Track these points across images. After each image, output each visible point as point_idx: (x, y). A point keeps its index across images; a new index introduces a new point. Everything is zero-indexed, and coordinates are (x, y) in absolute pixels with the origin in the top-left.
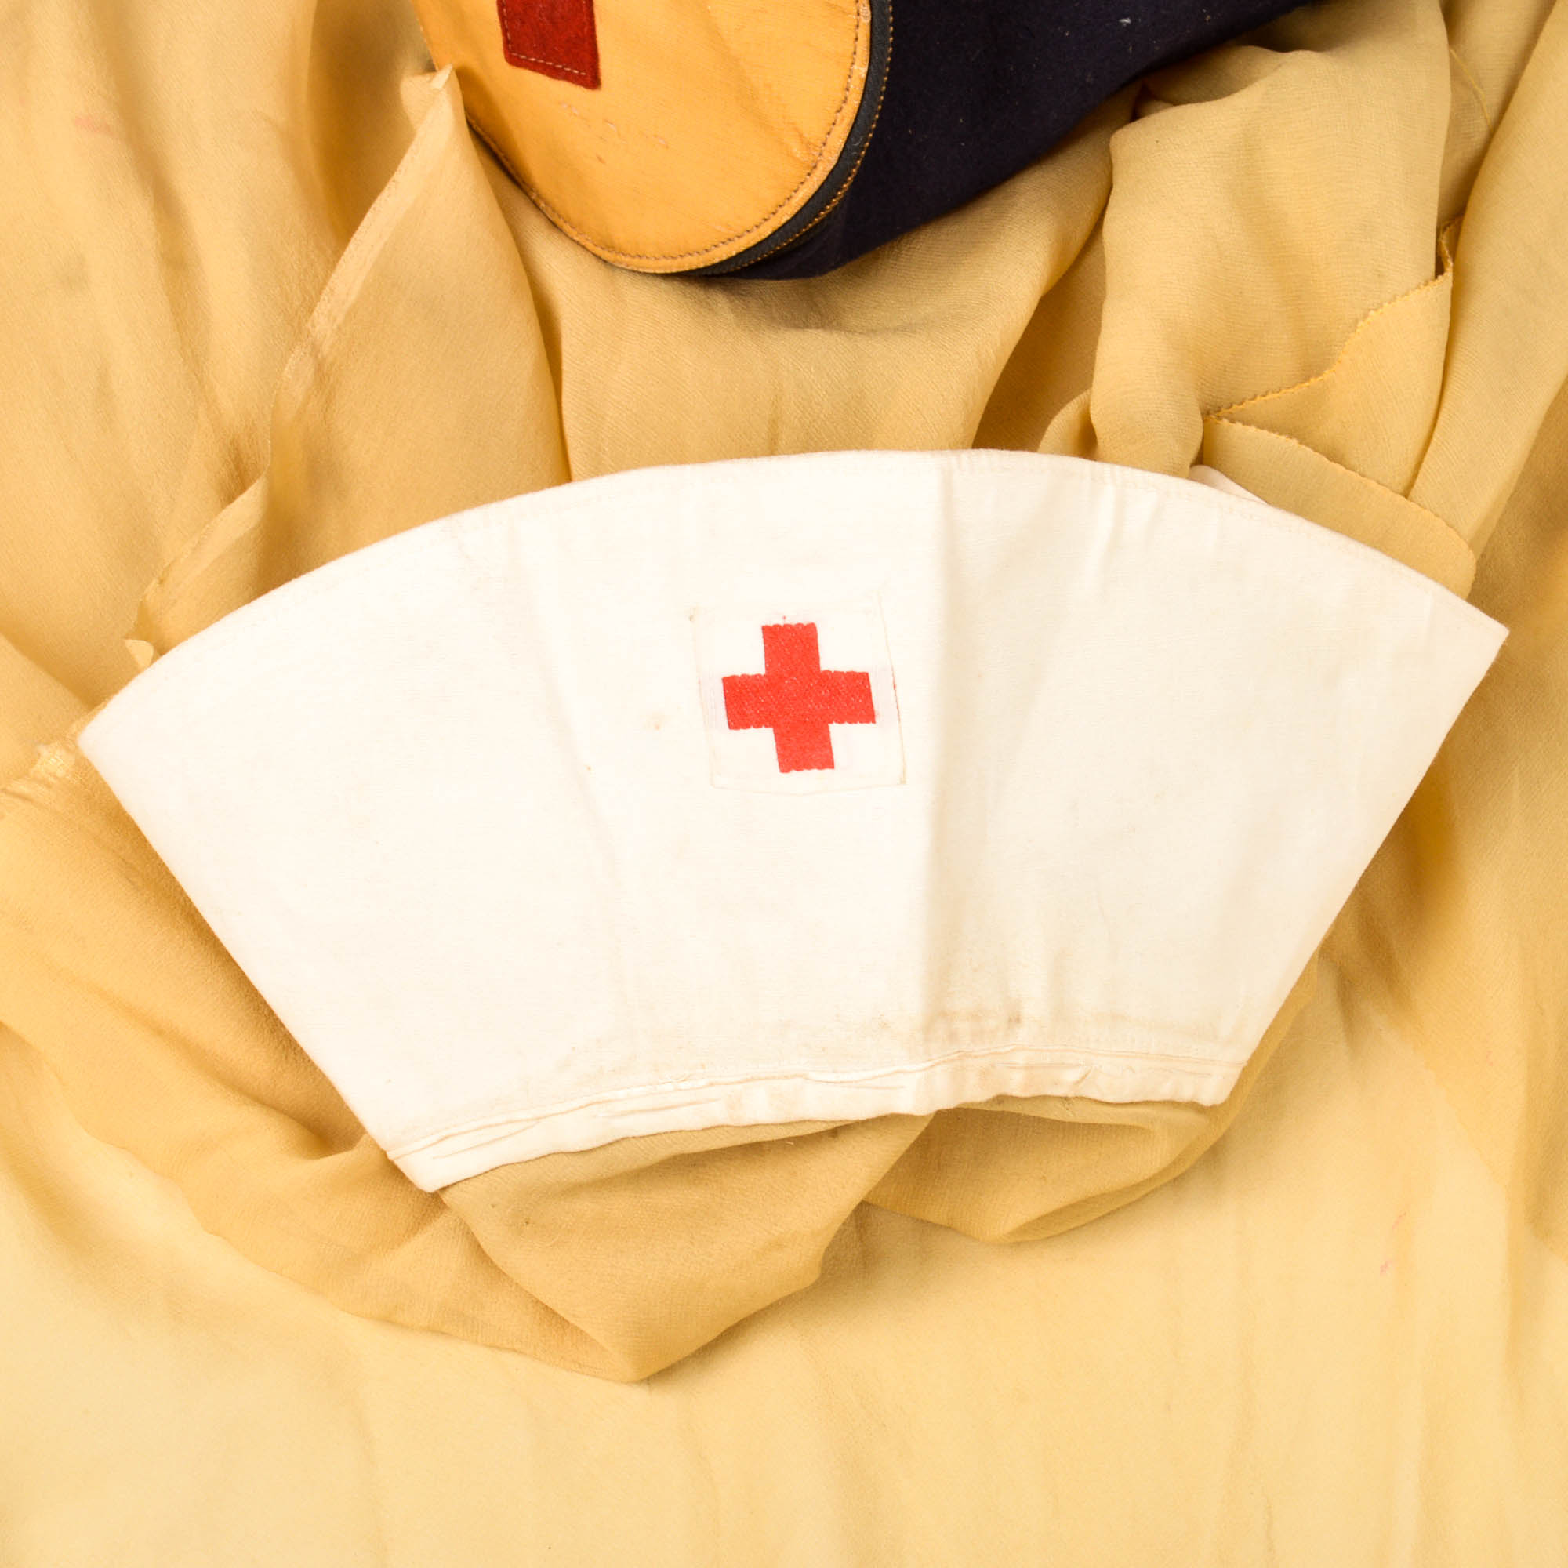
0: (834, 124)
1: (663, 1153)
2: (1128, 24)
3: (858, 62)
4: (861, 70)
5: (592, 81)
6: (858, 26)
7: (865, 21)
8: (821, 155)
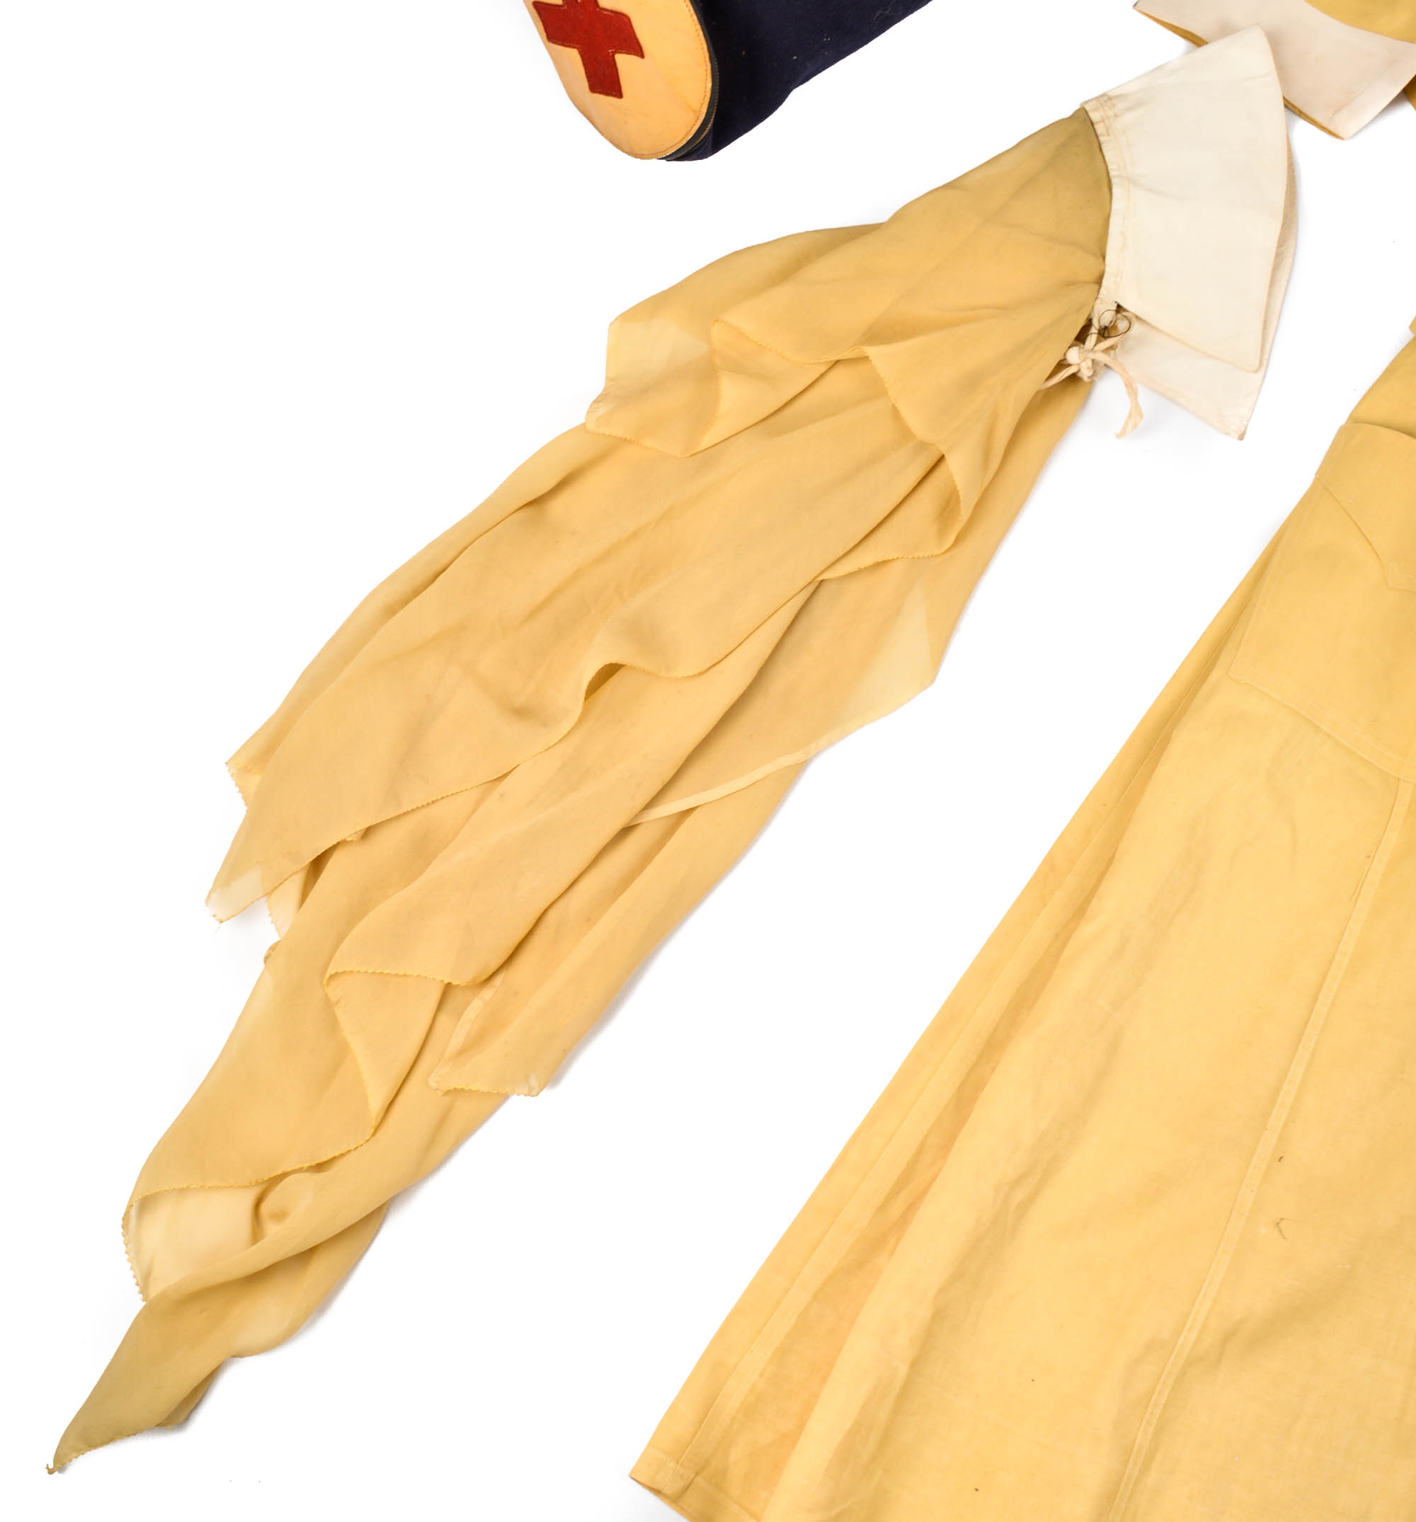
5: (620, 96)
8: (699, 114)
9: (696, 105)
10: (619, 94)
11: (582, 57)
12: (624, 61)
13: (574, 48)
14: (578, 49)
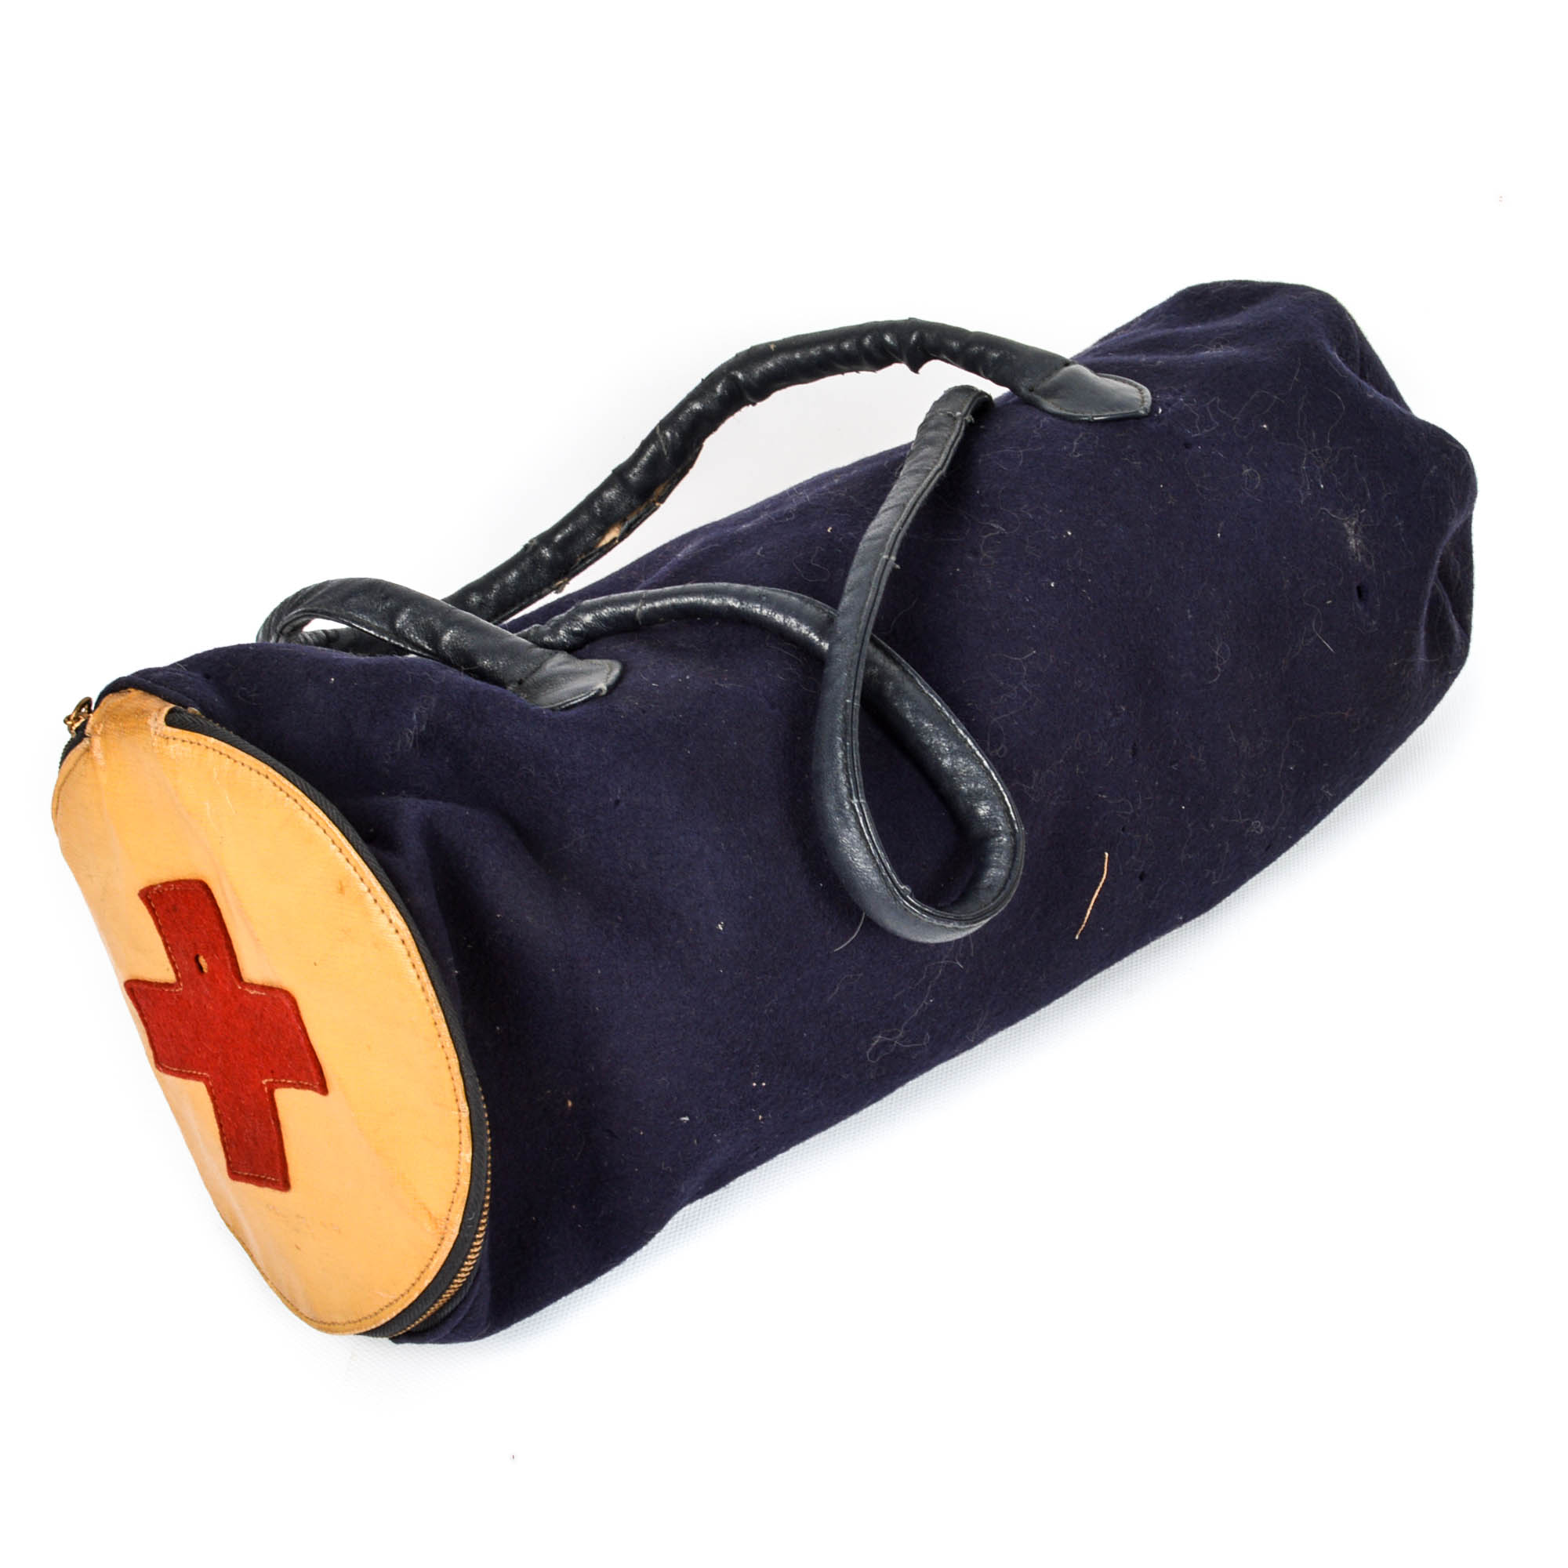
0: (453, 1202)
2: (688, 1122)
3: (464, 1150)
5: (285, 1185)
6: (460, 1121)
7: (466, 1115)
8: (446, 1228)
9: (439, 1207)
10: (283, 1182)
11: (213, 1099)
12: (291, 1102)
13: (197, 1078)
14: (206, 1081)
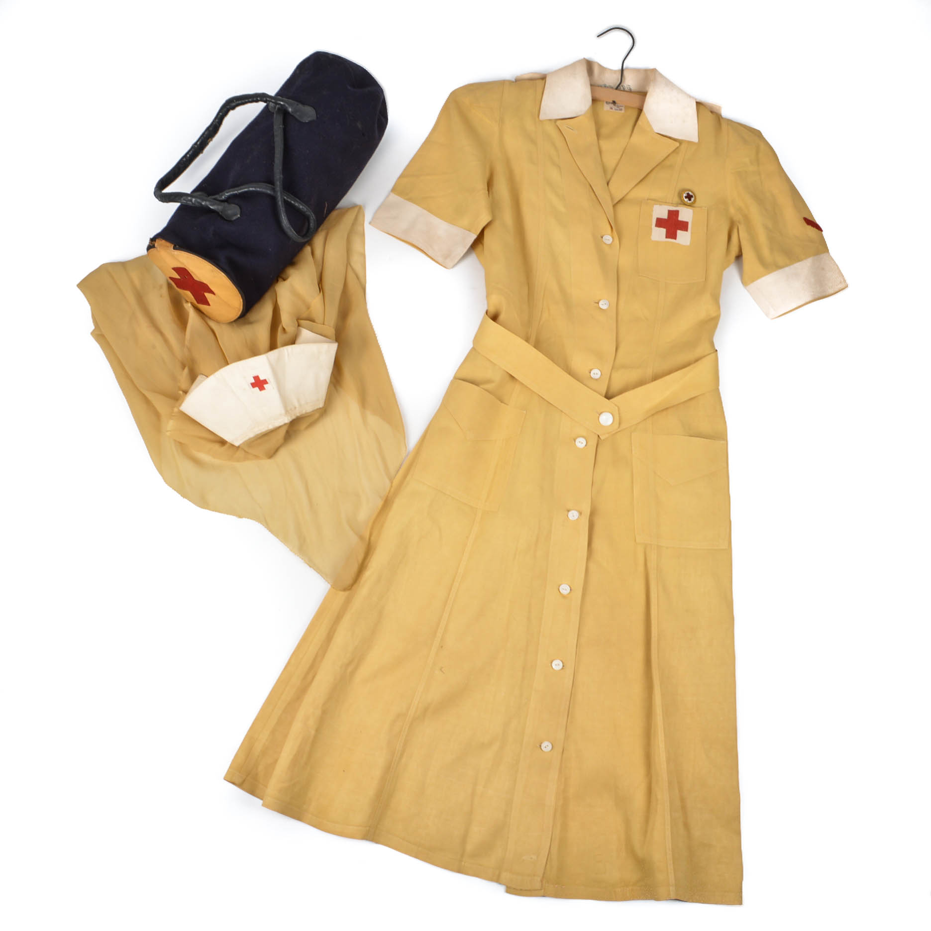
1: (261, 435)
4: (241, 300)
5: (209, 305)
11: (192, 293)
13: (188, 291)
